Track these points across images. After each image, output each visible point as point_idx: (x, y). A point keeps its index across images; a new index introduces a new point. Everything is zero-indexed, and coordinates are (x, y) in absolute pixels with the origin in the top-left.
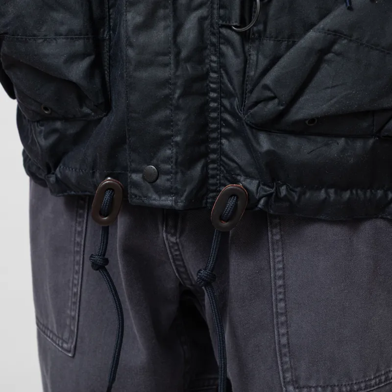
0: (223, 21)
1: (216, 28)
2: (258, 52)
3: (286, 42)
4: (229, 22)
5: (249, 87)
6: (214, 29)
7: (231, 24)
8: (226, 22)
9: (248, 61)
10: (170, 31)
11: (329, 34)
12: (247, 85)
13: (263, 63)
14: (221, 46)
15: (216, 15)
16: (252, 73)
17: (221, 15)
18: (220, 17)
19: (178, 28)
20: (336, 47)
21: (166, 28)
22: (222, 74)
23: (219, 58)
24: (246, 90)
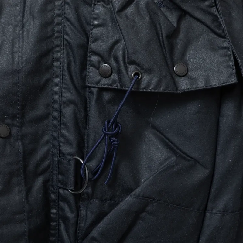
0: (61, 184)
1: (55, 189)
2: (87, 209)
3: (109, 202)
4: (66, 186)
5: (80, 235)
6: (54, 189)
7: (68, 188)
8: (64, 186)
9: (80, 215)
10: (23, 194)
11: (143, 199)
12: (79, 233)
13: (91, 217)
14: (60, 202)
15: (55, 179)
16: (82, 225)
17: (59, 180)
18: (59, 181)
19: (29, 191)
20: (149, 208)
21: (19, 192)
22: (60, 223)
23: (58, 211)
24: (78, 237)
